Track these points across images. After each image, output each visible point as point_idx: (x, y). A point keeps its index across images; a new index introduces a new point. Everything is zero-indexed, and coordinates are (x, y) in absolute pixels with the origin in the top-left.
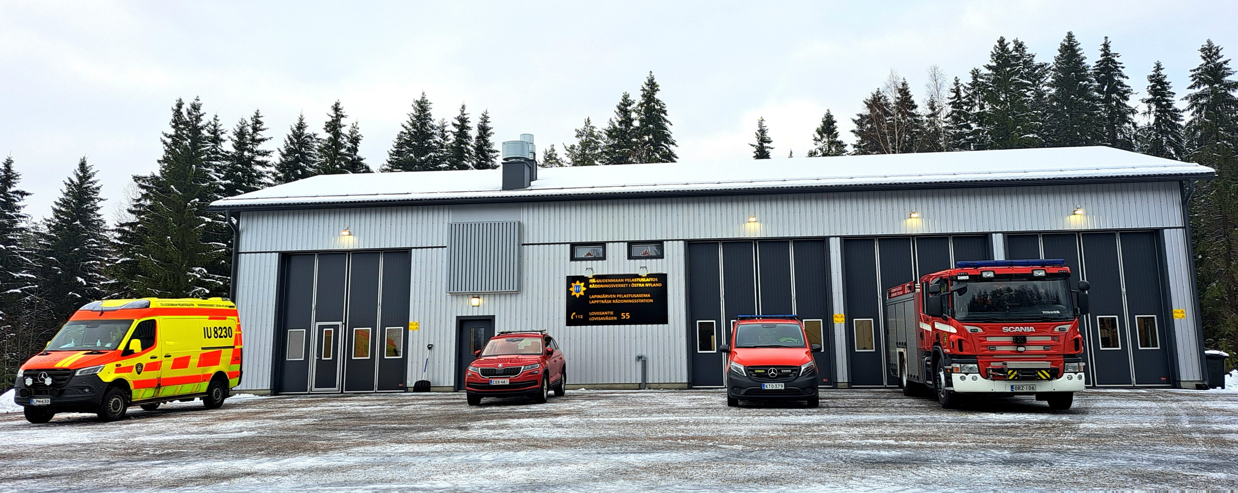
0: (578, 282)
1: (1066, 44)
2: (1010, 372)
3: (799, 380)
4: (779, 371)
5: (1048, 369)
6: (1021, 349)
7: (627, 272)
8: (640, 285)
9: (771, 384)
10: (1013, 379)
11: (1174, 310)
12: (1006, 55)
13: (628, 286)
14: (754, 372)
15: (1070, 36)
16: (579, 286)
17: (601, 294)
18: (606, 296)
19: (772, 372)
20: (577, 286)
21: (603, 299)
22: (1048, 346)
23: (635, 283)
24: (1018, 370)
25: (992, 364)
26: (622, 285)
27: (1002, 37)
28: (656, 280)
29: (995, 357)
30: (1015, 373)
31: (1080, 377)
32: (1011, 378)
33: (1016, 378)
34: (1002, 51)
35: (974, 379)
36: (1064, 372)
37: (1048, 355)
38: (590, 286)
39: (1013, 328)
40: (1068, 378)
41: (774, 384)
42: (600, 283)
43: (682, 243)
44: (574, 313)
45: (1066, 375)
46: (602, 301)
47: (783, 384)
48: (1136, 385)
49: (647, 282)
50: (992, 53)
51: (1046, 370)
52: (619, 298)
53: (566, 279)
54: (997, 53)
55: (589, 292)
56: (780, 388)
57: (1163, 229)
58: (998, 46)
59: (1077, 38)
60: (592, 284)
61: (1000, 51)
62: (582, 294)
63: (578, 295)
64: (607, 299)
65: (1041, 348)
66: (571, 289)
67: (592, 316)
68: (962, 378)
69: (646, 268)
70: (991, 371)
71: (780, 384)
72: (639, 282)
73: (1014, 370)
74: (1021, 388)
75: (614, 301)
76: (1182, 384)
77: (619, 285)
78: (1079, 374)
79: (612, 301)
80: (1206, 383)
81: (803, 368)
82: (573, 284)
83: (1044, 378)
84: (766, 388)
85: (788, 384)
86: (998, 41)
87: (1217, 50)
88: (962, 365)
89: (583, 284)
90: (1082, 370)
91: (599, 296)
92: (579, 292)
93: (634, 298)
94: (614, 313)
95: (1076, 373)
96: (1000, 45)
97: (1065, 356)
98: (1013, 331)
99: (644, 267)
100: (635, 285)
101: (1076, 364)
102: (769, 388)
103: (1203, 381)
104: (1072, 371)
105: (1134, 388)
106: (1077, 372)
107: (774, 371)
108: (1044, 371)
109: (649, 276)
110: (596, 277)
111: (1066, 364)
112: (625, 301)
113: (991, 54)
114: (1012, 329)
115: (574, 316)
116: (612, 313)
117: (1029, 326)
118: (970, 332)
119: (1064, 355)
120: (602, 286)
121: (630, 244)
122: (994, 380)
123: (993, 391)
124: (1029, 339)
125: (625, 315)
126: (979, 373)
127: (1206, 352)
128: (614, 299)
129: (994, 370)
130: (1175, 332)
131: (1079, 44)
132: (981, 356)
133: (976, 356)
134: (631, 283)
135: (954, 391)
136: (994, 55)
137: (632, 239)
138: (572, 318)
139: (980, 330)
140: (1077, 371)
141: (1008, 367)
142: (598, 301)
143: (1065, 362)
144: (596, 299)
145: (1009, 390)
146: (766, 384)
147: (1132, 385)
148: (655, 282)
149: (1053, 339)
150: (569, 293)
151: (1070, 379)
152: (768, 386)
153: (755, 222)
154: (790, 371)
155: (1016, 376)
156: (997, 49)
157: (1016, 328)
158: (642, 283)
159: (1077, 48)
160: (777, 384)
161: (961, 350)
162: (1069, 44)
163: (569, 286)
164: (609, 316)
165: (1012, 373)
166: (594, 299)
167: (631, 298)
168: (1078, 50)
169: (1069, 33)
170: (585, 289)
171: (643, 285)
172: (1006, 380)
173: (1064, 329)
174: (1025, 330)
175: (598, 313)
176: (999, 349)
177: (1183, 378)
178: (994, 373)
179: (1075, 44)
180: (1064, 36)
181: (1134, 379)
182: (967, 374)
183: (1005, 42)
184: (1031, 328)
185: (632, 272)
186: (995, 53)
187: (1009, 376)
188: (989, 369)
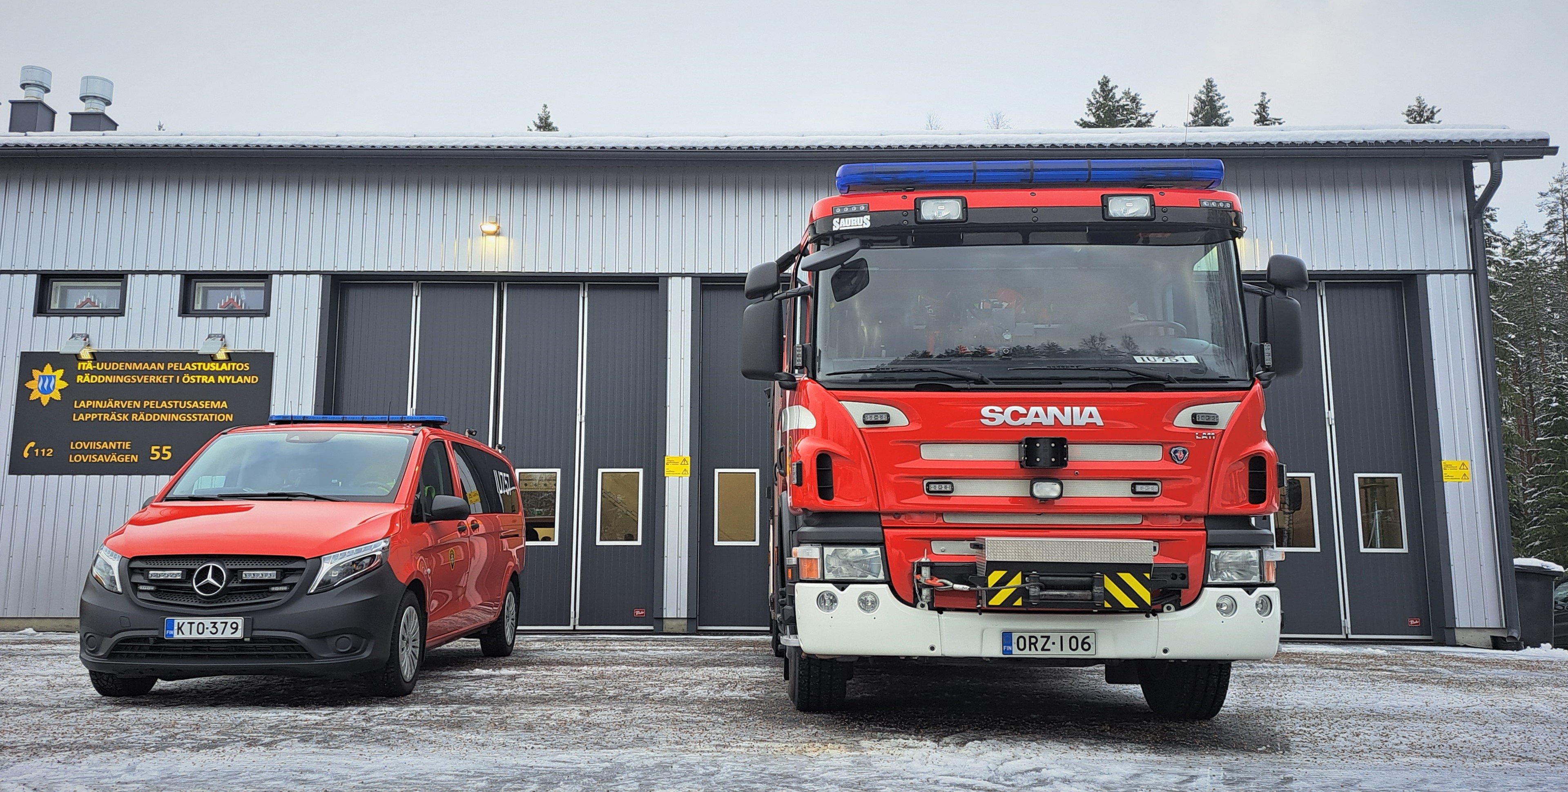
0: (48, 369)
1: (1203, 97)
2: (995, 577)
3: (303, 607)
4: (234, 574)
5: (1147, 567)
6: (1047, 490)
7: (174, 347)
8: (204, 379)
9: (197, 620)
10: (1006, 609)
11: (1445, 460)
12: (1110, 103)
13: (174, 379)
14: (146, 577)
15: (1210, 86)
16: (50, 377)
17: (105, 399)
18: (117, 404)
19: (210, 579)
20: (44, 377)
21: (109, 411)
22: (1150, 481)
23: (191, 373)
24: (1024, 568)
25: (938, 548)
26: (158, 379)
27: (1105, 77)
28: (246, 367)
29: (949, 520)
30: (1017, 581)
31: (1265, 605)
32: (997, 600)
33: (1019, 602)
34: (1104, 100)
35: (867, 604)
36: (1205, 585)
37: (1145, 516)
38: (79, 378)
39: (1021, 410)
40: (1219, 606)
41: (207, 621)
42: (104, 373)
43: (317, 280)
44: (32, 444)
45: (1210, 595)
46: (106, 417)
47: (240, 621)
48: (1350, 636)
49: (224, 373)
50: (1090, 101)
51: (1137, 569)
52: (148, 410)
53: (18, 360)
54: (1097, 102)
55: (73, 391)
56: (228, 634)
57: (1425, 273)
58: (1098, 90)
59: (1220, 89)
60: (83, 373)
61: (1101, 99)
62: (57, 396)
63: (45, 400)
64: (118, 410)
65: (1121, 490)
66: (29, 385)
67: (75, 452)
68: (826, 602)
69: (223, 337)
70: (926, 571)
71: (230, 620)
72: (202, 372)
73: (1011, 568)
74: (1039, 645)
75: (134, 417)
76: (1459, 636)
77: (152, 379)
78: (1260, 591)
79: (130, 417)
80: (1515, 635)
81: (326, 567)
82: (36, 373)
83: (1128, 603)
84: (177, 636)
85: (260, 621)
86: (1099, 83)
87: (1432, 112)
88: (828, 550)
89: (60, 373)
90: (1273, 581)
91: (99, 404)
92: (49, 391)
93: (187, 411)
94: (131, 446)
95: (1250, 588)
96: (1103, 91)
97: (1213, 520)
98: (1021, 421)
99: (216, 336)
100: (192, 379)
101: (1254, 554)
102: (187, 636)
103: (1508, 627)
104: (1236, 579)
105: (1347, 642)
106: (1255, 586)
107: (217, 574)
108: (1127, 578)
109: (231, 357)
110: (96, 357)
111: (1215, 552)
112: (164, 417)
113: (1088, 102)
114: (1015, 415)
115: (31, 451)
116: (127, 445)
117: (1082, 403)
118: (860, 424)
119: (1207, 517)
120: (109, 379)
121: (189, 279)
122: (940, 611)
123: (937, 653)
124: (1078, 453)
125: (160, 450)
126: (888, 582)
127: (1518, 561)
128: (137, 411)
129: (936, 570)
130: (1445, 513)
131: (1223, 98)
132: (897, 515)
133: (879, 514)
134: (181, 373)
135: (798, 649)
136: (1093, 104)
137: (193, 267)
138: (26, 455)
139: (899, 419)
140: (1255, 579)
141: (990, 557)
142: (93, 416)
143: (1210, 547)
144: (91, 410)
145: (993, 649)
146: (178, 621)
147: (1343, 636)
148: (243, 373)
149: (1168, 456)
150: (23, 392)
151: (1226, 612)
152: (186, 628)
153: (497, 234)
154: (271, 575)
155: (1020, 592)
156: (1097, 96)
157: (1033, 410)
158: (209, 373)
159: (1219, 104)
160: (219, 620)
161: (825, 492)
162: (1208, 97)
163: (25, 375)
164: (119, 451)
165: (1002, 583)
166: (84, 411)
167: (177, 411)
168: (1221, 107)
169: (1209, 81)
170: (64, 385)
171: (212, 379)
172: (981, 611)
173: (1211, 420)
174: (1066, 421)
175: (93, 445)
176: (966, 489)
177: (1462, 620)
178: (938, 582)
179: (1216, 98)
180: (1201, 85)
181: (1347, 622)
182: (842, 584)
183: (1110, 85)
184: (1087, 410)
185: (188, 347)
186: (1093, 101)
187: (992, 593)
188: (920, 566)
